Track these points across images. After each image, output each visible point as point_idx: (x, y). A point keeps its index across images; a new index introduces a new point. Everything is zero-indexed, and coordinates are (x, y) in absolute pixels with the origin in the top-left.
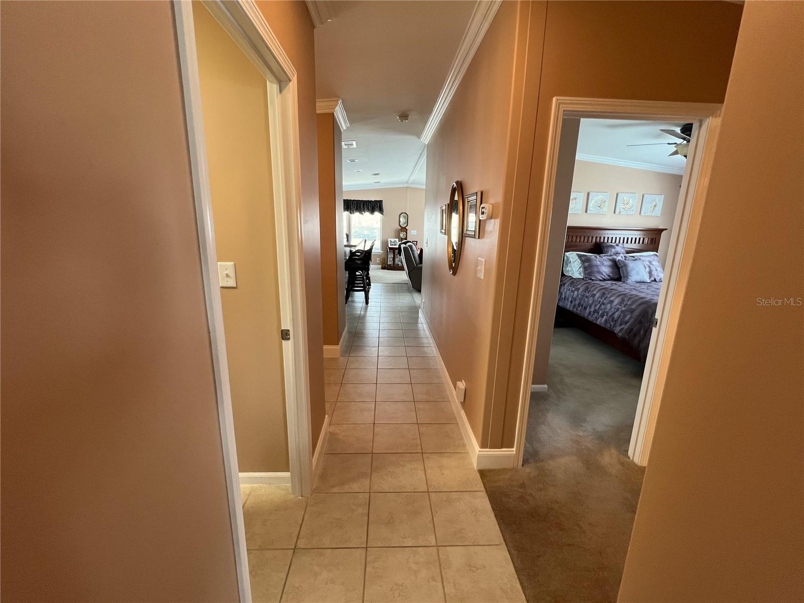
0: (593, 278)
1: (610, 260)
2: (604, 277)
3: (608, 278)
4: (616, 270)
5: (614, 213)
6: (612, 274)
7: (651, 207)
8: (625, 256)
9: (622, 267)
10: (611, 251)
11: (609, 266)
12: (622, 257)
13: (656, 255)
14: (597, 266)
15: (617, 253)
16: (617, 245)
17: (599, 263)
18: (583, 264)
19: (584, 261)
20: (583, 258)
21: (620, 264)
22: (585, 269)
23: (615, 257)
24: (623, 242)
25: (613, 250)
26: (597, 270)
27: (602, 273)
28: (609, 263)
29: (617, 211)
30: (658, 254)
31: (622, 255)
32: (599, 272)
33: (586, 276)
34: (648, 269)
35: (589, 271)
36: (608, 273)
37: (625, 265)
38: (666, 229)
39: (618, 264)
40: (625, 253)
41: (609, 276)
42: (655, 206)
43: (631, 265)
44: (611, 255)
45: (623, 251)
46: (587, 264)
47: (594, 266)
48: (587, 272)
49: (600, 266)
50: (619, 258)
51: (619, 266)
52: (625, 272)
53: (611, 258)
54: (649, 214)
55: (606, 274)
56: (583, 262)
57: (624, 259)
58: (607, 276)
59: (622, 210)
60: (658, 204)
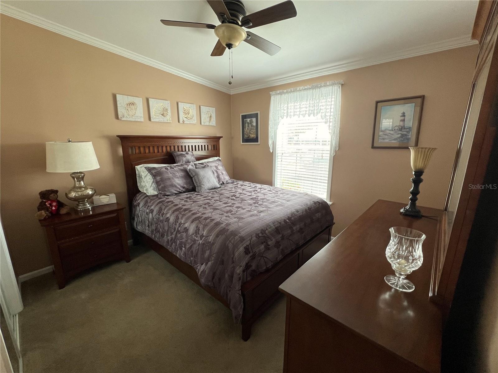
0: (168, 194)
1: (182, 170)
2: (178, 190)
3: (184, 190)
4: (189, 180)
5: (179, 122)
6: (187, 184)
7: (208, 118)
8: (195, 164)
9: (194, 176)
10: (183, 160)
11: (182, 177)
12: (192, 165)
13: (220, 160)
14: (169, 179)
15: (188, 162)
16: (187, 153)
17: (171, 175)
18: (155, 178)
19: (155, 174)
20: (153, 172)
21: (192, 174)
22: (157, 183)
23: (186, 166)
24: (192, 150)
25: (184, 159)
26: (170, 183)
27: (176, 186)
28: (181, 174)
29: (181, 121)
30: (220, 158)
31: (192, 163)
32: (173, 186)
33: (160, 192)
34: (216, 175)
35: (162, 185)
36: (182, 185)
37: (197, 174)
38: (222, 137)
39: (190, 174)
40: (195, 160)
41: (184, 188)
42: (211, 117)
43: (201, 172)
44: (182, 165)
45: (193, 158)
46: (158, 178)
47: (165, 179)
48: (160, 187)
49: (173, 178)
50: (190, 167)
51: (192, 176)
52: (197, 181)
53: (182, 168)
54: (207, 124)
55: (180, 185)
56: (154, 176)
57: (194, 168)
58: (182, 189)
59: (185, 119)
60: (212, 115)
